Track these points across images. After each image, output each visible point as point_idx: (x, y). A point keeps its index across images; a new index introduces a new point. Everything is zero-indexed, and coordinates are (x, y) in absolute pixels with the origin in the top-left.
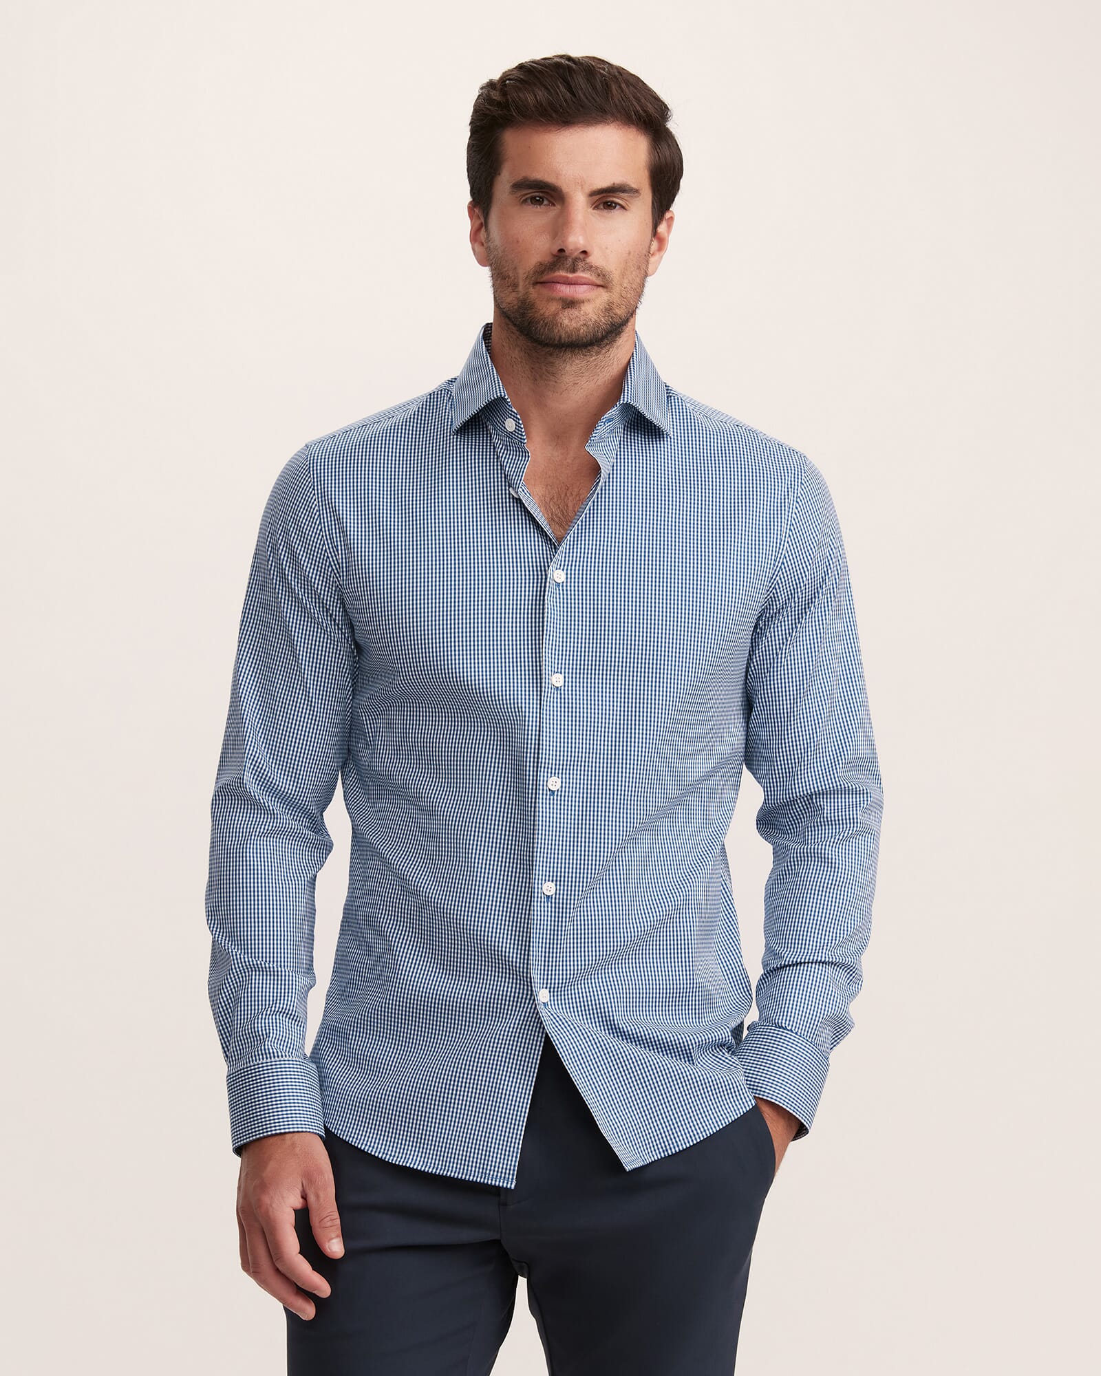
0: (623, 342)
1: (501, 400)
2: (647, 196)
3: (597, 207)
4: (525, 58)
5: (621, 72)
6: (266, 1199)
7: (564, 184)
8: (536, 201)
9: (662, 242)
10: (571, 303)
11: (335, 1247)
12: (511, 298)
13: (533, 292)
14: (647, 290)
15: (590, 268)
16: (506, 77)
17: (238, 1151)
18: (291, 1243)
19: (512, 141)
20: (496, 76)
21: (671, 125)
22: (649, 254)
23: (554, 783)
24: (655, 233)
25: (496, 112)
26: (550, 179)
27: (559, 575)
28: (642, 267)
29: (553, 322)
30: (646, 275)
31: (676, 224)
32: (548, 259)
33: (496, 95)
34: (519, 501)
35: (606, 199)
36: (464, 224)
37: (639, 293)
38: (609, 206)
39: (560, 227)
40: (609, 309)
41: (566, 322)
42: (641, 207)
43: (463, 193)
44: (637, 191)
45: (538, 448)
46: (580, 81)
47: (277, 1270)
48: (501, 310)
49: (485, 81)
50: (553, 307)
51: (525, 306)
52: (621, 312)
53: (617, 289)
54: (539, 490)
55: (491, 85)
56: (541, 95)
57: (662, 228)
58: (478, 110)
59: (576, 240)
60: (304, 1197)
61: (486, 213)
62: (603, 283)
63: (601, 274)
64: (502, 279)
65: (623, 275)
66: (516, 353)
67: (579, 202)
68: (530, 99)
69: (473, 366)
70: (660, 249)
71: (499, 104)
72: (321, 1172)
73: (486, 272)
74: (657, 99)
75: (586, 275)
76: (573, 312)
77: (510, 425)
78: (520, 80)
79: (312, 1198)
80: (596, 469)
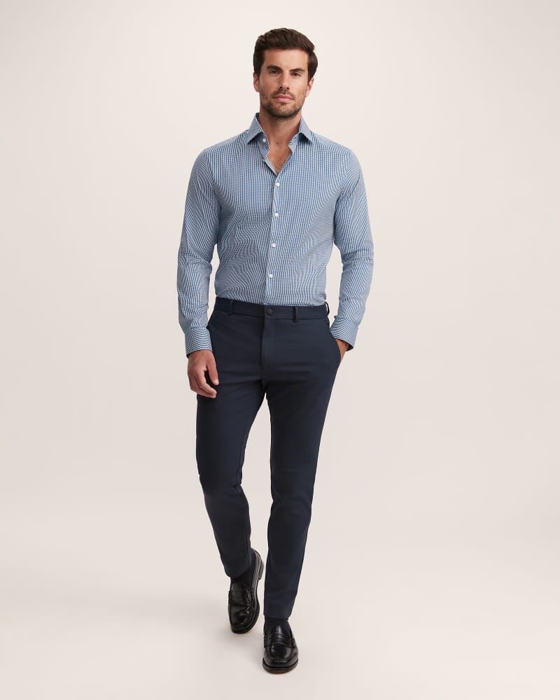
0: (298, 116)
1: (262, 133)
2: (306, 73)
3: (292, 75)
4: (273, 28)
5: (300, 34)
6: (195, 368)
7: (283, 68)
8: (274, 72)
9: (310, 87)
10: (283, 104)
11: (216, 382)
12: (265, 102)
13: (272, 100)
14: (305, 101)
15: (289, 93)
16: (266, 34)
17: (188, 356)
18: (204, 380)
19: (267, 54)
20: (263, 34)
21: (314, 51)
22: (306, 90)
23: (274, 245)
24: (308, 84)
25: (263, 45)
26: (279, 66)
27: (278, 184)
28: (304, 93)
29: (278, 110)
30: (305, 96)
31: (314, 82)
32: (277, 90)
33: (263, 40)
34: (265, 163)
35: (295, 73)
36: (252, 79)
37: (303, 102)
38: (296, 75)
39: (281, 80)
40: (294, 106)
41: (282, 109)
42: (305, 75)
43: (252, 70)
44: (304, 71)
45: (273, 148)
46: (289, 36)
47: (200, 388)
48: (263, 107)
49: (260, 35)
50: (279, 105)
51: (270, 104)
52: (298, 107)
53: (297, 100)
54: (273, 158)
55: (262, 36)
56: (277, 39)
57: (310, 83)
58: (257, 43)
59: (285, 84)
60: (207, 367)
61: (259, 76)
62: (293, 98)
63: (292, 95)
64: (263, 96)
65: (299, 96)
66: (267, 119)
67: (287, 73)
68: (274, 41)
69: (253, 125)
70: (310, 89)
71: (264, 42)
72: (211, 360)
73: (258, 94)
74: (311, 43)
75: (288, 95)
76: (284, 106)
77: (264, 140)
78: (271, 35)
79: (209, 368)
80: (290, 152)
